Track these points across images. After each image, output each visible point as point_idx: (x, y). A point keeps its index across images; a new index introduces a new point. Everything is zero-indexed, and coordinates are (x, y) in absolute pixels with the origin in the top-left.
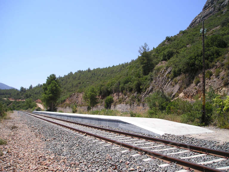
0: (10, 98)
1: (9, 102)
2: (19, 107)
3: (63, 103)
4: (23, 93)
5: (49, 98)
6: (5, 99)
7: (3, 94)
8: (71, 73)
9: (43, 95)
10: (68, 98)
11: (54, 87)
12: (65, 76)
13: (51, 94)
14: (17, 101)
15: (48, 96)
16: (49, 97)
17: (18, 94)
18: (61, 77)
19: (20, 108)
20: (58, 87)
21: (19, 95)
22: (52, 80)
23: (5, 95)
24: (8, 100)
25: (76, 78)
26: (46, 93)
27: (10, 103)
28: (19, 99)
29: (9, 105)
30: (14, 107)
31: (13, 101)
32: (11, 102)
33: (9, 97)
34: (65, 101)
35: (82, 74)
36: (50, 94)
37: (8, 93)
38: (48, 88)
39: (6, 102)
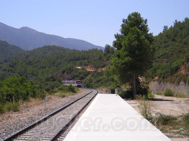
0: (87, 65)
2: (100, 83)
3: (175, 75)
4: (110, 57)
5: (124, 66)
6: (79, 68)
7: (78, 59)
10: (183, 64)
11: (135, 40)
14: (99, 71)
15: (123, 61)
17: (100, 58)
19: (101, 84)
20: (144, 40)
21: (103, 60)
22: (132, 25)
24: (84, 69)
27: (86, 75)
28: (102, 67)
29: (85, 78)
30: (91, 82)
31: (91, 72)
32: (89, 73)
34: (177, 69)
36: (127, 56)
37: (86, 57)
38: (123, 44)
39: (80, 73)
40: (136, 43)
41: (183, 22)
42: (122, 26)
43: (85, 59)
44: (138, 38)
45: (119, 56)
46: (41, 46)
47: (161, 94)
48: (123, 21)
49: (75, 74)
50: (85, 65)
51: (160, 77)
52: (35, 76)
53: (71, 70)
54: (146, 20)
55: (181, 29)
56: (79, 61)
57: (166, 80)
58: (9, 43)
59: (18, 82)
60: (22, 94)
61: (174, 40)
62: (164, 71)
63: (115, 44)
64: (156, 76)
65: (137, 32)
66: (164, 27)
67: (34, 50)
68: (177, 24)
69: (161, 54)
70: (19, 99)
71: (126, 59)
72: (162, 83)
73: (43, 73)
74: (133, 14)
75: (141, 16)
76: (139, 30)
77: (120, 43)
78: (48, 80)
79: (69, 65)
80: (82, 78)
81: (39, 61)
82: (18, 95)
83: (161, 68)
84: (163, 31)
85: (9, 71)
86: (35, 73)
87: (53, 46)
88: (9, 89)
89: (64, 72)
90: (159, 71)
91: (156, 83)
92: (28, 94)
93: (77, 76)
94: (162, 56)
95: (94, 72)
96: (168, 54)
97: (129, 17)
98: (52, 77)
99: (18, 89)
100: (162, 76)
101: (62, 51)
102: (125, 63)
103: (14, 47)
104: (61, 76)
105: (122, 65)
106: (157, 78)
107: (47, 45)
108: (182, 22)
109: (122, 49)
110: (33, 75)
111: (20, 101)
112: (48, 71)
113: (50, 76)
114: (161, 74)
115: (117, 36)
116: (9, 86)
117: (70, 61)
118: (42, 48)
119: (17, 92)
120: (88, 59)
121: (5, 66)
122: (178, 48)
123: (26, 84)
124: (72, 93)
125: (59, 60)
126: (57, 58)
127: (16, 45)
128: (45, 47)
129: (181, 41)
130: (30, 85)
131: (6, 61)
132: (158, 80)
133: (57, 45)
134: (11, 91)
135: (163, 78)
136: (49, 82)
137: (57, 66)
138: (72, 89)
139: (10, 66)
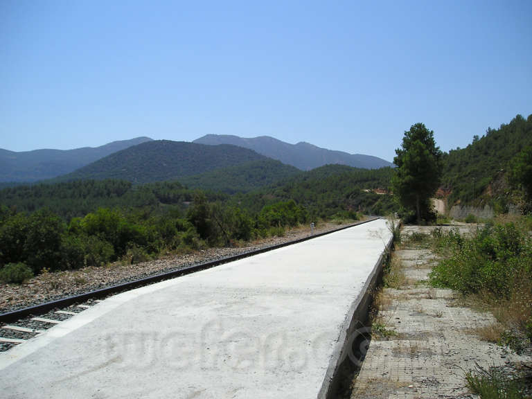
0: (377, 187)
1: (374, 198)
3: (479, 197)
6: (367, 191)
7: (366, 180)
8: (519, 117)
10: (490, 183)
11: (417, 156)
12: (503, 126)
13: (409, 176)
15: (404, 181)
18: (494, 131)
24: (372, 192)
27: (376, 200)
29: (374, 203)
30: (381, 208)
31: (381, 196)
32: (379, 197)
34: (483, 190)
36: (407, 174)
37: (376, 177)
38: (403, 160)
39: (368, 198)
40: (418, 159)
41: (499, 130)
42: (404, 139)
43: (374, 179)
44: (421, 153)
45: (399, 175)
46: (321, 165)
47: (462, 221)
48: (405, 134)
49: (362, 198)
50: (374, 188)
51: (462, 200)
52: (314, 201)
53: (357, 193)
54: (432, 132)
55: (496, 139)
56: (368, 183)
57: (469, 203)
58: (283, 162)
59: (286, 207)
60: (289, 220)
61: (486, 154)
62: (467, 193)
63: (396, 161)
64: (458, 199)
65: (420, 146)
66: (475, 137)
67: (313, 170)
68: (491, 133)
69: (469, 171)
70: (285, 224)
71: (407, 178)
72: (465, 207)
73: (323, 198)
74: (416, 126)
75: (426, 128)
76: (422, 144)
77: (401, 160)
78: (328, 206)
79: (355, 188)
80: (370, 204)
81: (319, 184)
82: (284, 220)
83: (464, 190)
84: (473, 143)
85: (282, 196)
86: (314, 198)
87: (337, 165)
88: (275, 214)
89: (348, 197)
90: (462, 193)
91: (458, 207)
92: (296, 220)
93: (364, 201)
94: (469, 173)
95: (384, 195)
96: (477, 171)
97: (412, 129)
98: (333, 203)
99: (285, 214)
100: (465, 198)
101: (347, 172)
102: (406, 183)
103: (289, 166)
104: (344, 202)
105: (402, 184)
106: (459, 201)
107: (328, 164)
108: (497, 130)
109: (403, 166)
110: (311, 200)
111: (287, 227)
112: (329, 195)
113: (331, 201)
114: (464, 196)
115: (398, 152)
116: (275, 211)
117: (356, 182)
118: (323, 167)
119: (284, 217)
120: (378, 180)
121: (278, 191)
122: (490, 163)
123: (295, 208)
124: (352, 220)
125: (343, 182)
126: (341, 180)
127: (292, 164)
128: (327, 166)
129: (495, 154)
130: (300, 210)
131: (279, 185)
132: (460, 204)
133: (342, 163)
134: (278, 216)
135: (467, 201)
136: (329, 209)
137: (340, 190)
138: (353, 215)
139: (285, 191)
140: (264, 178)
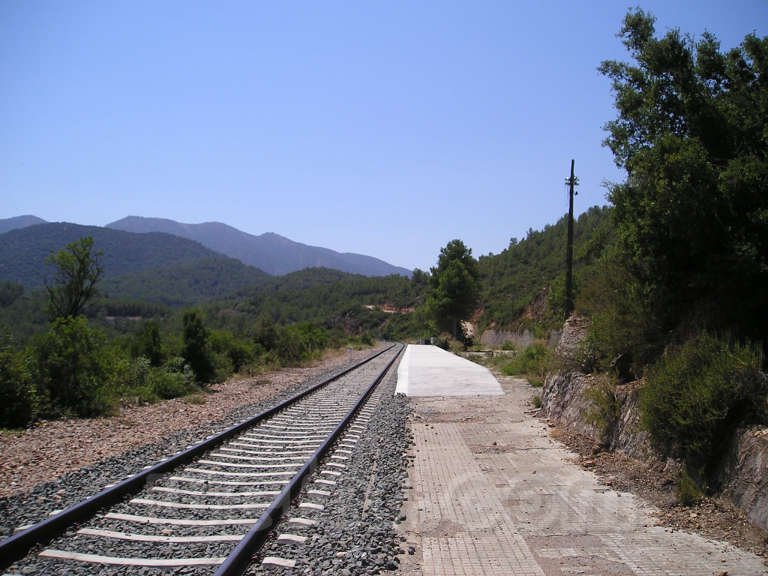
0: (384, 303)
1: (381, 317)
2: (405, 333)
3: (518, 320)
4: (420, 289)
5: (443, 308)
6: (370, 307)
7: (367, 293)
9: (430, 300)
11: (455, 277)
12: (547, 228)
14: (404, 313)
15: (441, 303)
16: (443, 306)
17: (406, 291)
18: (537, 232)
19: (408, 333)
21: (410, 295)
23: (373, 295)
24: (378, 310)
25: (582, 233)
26: (435, 296)
27: (383, 320)
28: (408, 306)
29: (380, 324)
30: (392, 331)
31: (389, 314)
32: (387, 316)
33: (380, 303)
35: (601, 219)
36: (445, 296)
37: (380, 289)
39: (372, 316)
41: (542, 232)
42: (440, 257)
43: (378, 292)
44: (459, 274)
48: (442, 251)
49: (364, 317)
51: (497, 323)
53: (356, 311)
54: (470, 249)
55: (539, 243)
56: (369, 296)
57: (505, 327)
61: (526, 262)
62: (504, 314)
64: (492, 321)
65: (458, 265)
66: (512, 240)
68: (533, 236)
69: (504, 285)
71: (445, 300)
72: (500, 331)
74: (453, 242)
75: (465, 245)
76: (461, 263)
79: (353, 303)
80: (376, 325)
81: (300, 295)
83: (499, 310)
84: (510, 247)
85: (250, 312)
87: (322, 268)
89: (344, 315)
90: (497, 315)
91: (492, 332)
93: (367, 321)
94: (505, 288)
95: (394, 314)
96: (514, 285)
97: (449, 245)
100: (501, 321)
101: (338, 278)
105: (440, 307)
106: (493, 324)
107: (310, 267)
108: (540, 231)
112: (316, 312)
114: (499, 319)
117: (353, 295)
120: (385, 292)
121: (241, 303)
122: (531, 275)
125: (334, 294)
126: (332, 291)
128: (308, 270)
129: (537, 264)
131: (240, 295)
132: (494, 328)
133: (328, 265)
135: (503, 324)
137: (331, 304)
139: (251, 304)
140: (216, 283)
